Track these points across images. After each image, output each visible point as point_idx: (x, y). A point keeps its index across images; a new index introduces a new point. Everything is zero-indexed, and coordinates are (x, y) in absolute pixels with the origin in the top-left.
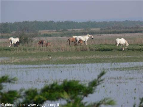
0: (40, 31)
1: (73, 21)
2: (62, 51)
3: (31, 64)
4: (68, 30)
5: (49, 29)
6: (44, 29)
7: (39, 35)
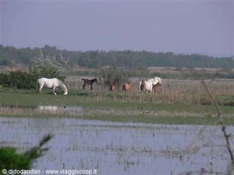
0: (149, 68)
1: (206, 55)
2: (170, 102)
3: (111, 121)
4: (196, 69)
5: (165, 66)
6: (157, 65)
7: (147, 74)
